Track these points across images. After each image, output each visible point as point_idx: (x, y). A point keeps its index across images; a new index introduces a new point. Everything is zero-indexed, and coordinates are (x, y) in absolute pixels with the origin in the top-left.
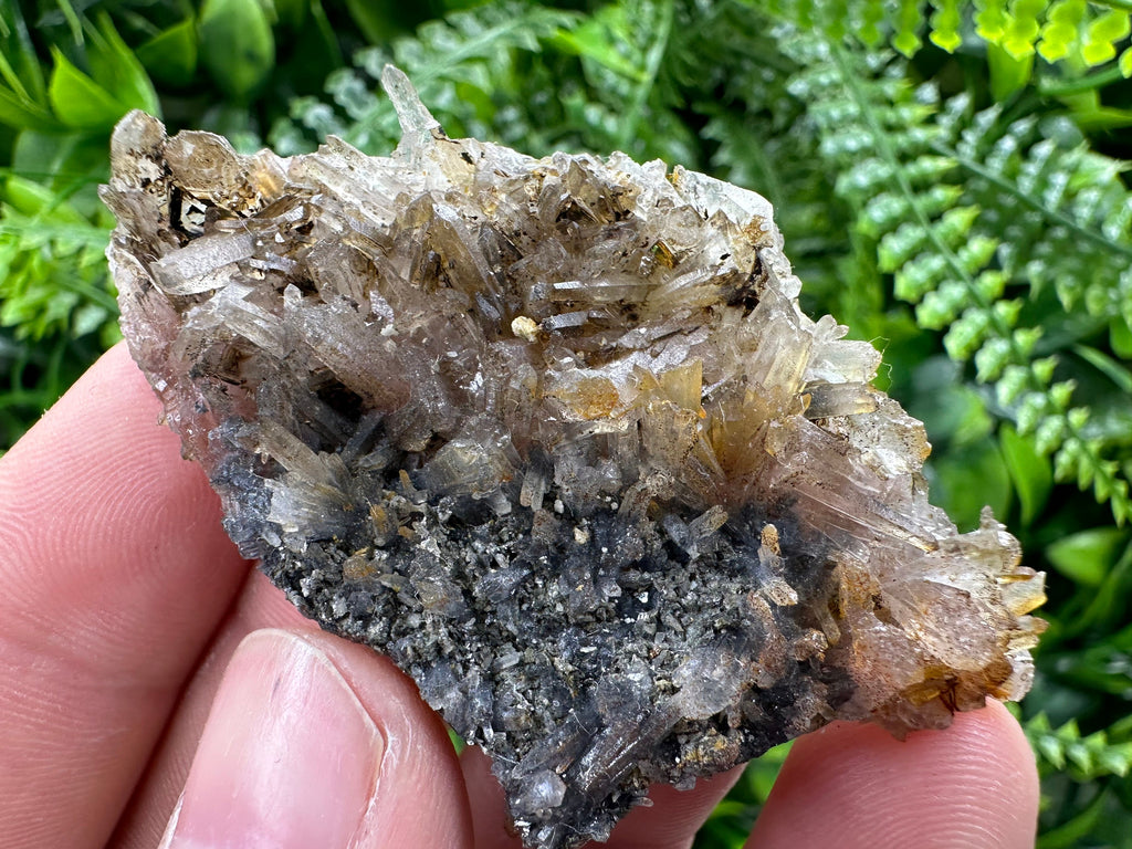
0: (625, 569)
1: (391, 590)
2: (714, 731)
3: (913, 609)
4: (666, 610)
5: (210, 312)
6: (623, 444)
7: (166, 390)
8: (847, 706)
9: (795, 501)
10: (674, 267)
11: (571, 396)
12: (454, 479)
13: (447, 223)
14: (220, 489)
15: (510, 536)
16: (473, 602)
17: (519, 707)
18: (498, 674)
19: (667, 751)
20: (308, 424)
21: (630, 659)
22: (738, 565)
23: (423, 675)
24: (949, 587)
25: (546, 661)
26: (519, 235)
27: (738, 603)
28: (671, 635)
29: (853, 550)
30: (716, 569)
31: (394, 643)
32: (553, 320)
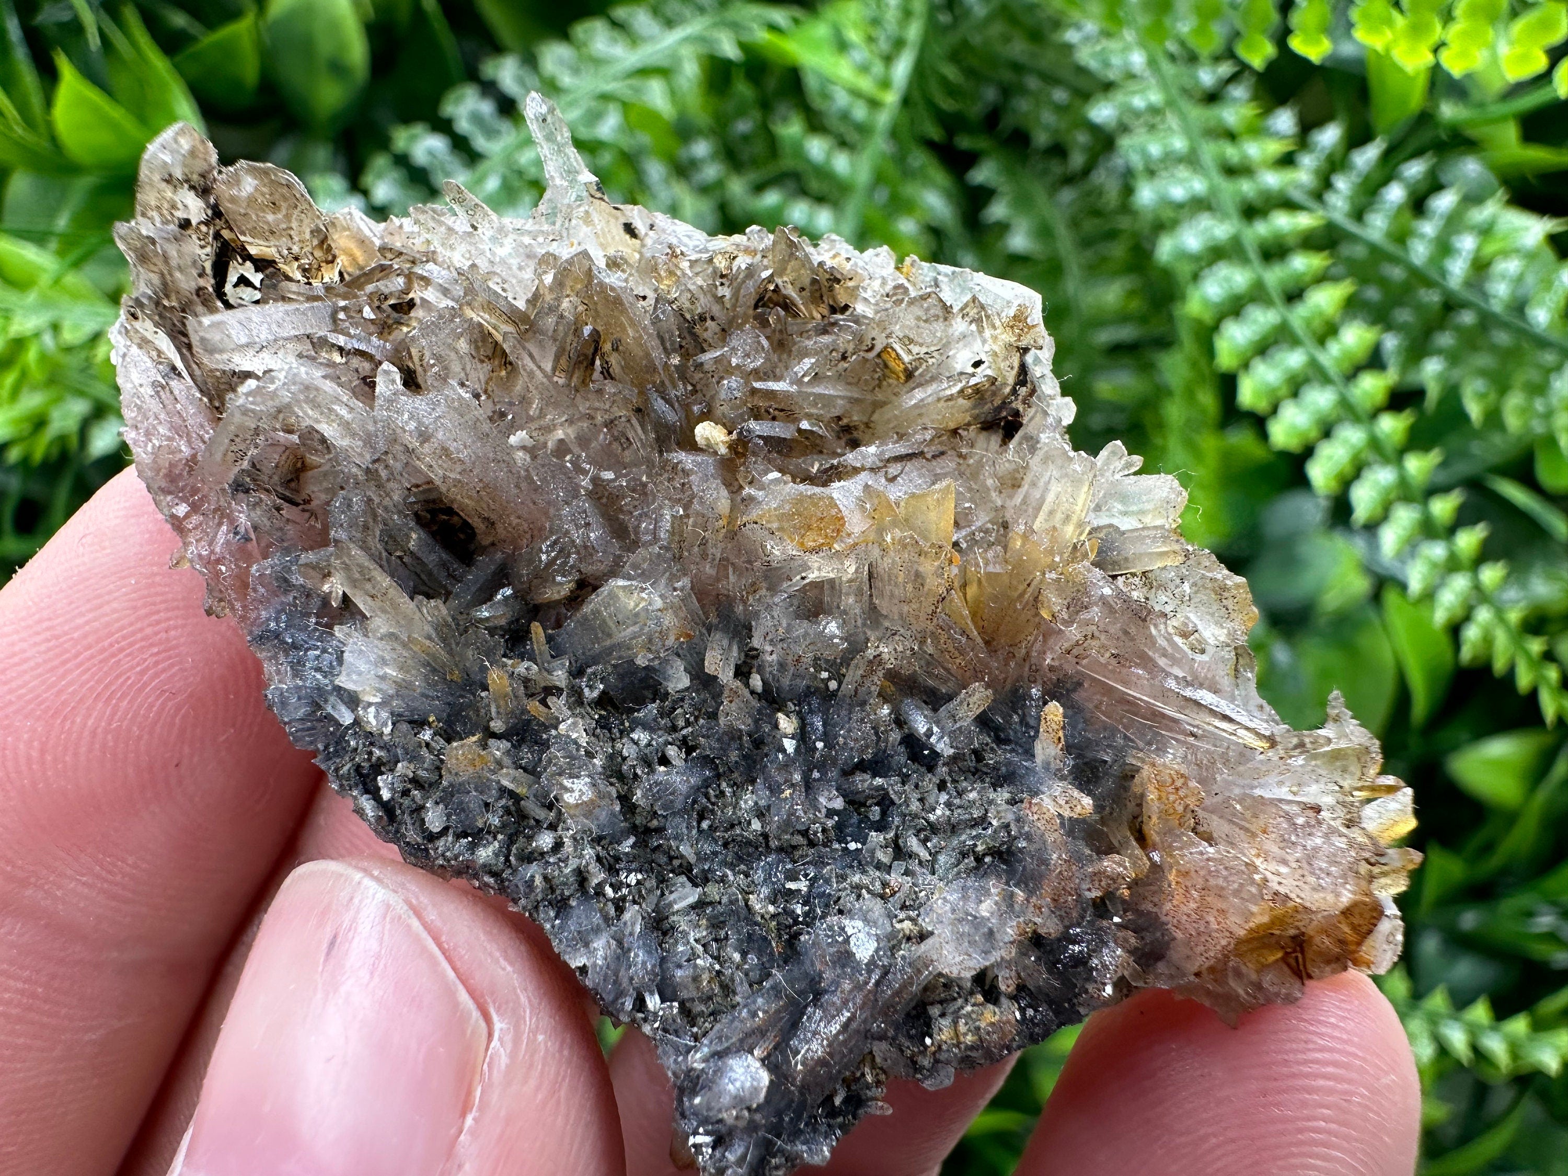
0: (848, 772)
1: (512, 794)
2: (980, 998)
3: (1247, 830)
4: (907, 830)
5: (272, 387)
6: (848, 594)
7: (187, 516)
8: (1161, 967)
9: (1079, 684)
11: (781, 518)
12: (610, 636)
13: (613, 289)
14: (263, 650)
15: (687, 720)
16: (633, 813)
17: (699, 962)
18: (667, 918)
19: (913, 1027)
20: (400, 558)
21: (859, 896)
22: (1004, 769)
23: (556, 917)
24: (1290, 802)
25: (737, 900)
26: (705, 319)
27: (1010, 817)
28: (914, 866)
29: (1161, 751)
30: (974, 775)
31: (515, 871)
32: (753, 425)
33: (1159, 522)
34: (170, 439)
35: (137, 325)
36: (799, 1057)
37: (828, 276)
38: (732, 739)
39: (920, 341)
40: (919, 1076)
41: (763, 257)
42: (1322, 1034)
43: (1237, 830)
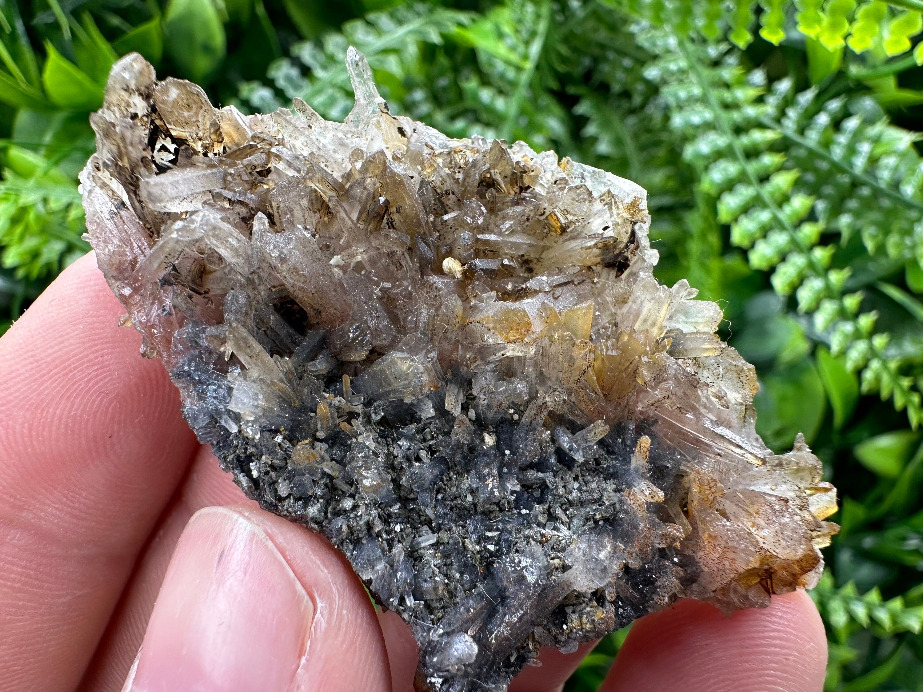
0: (523, 469)
1: (329, 476)
2: (595, 603)
3: (747, 511)
4: (555, 504)
6: (529, 366)
7: (131, 296)
8: (695, 587)
9: (656, 422)
10: (561, 234)
11: (495, 322)
12: (390, 385)
13: (398, 175)
14: (180, 382)
15: (432, 436)
16: (399, 490)
17: (437, 578)
18: (417, 551)
19: (557, 619)
20: (265, 331)
21: (528, 542)
22: (611, 470)
23: (354, 549)
24: (771, 495)
25: (459, 542)
26: (449, 194)
27: (616, 500)
28: (558, 525)
29: (700, 463)
30: (594, 472)
31: (330, 522)
32: (477, 262)
33: (706, 330)
34: (119, 246)
35: (99, 174)
36: (493, 636)
37: (521, 170)
38: (459, 448)
39: (574, 213)
40: (558, 646)
41: (484, 156)
42: (775, 622)
43: (741, 510)
